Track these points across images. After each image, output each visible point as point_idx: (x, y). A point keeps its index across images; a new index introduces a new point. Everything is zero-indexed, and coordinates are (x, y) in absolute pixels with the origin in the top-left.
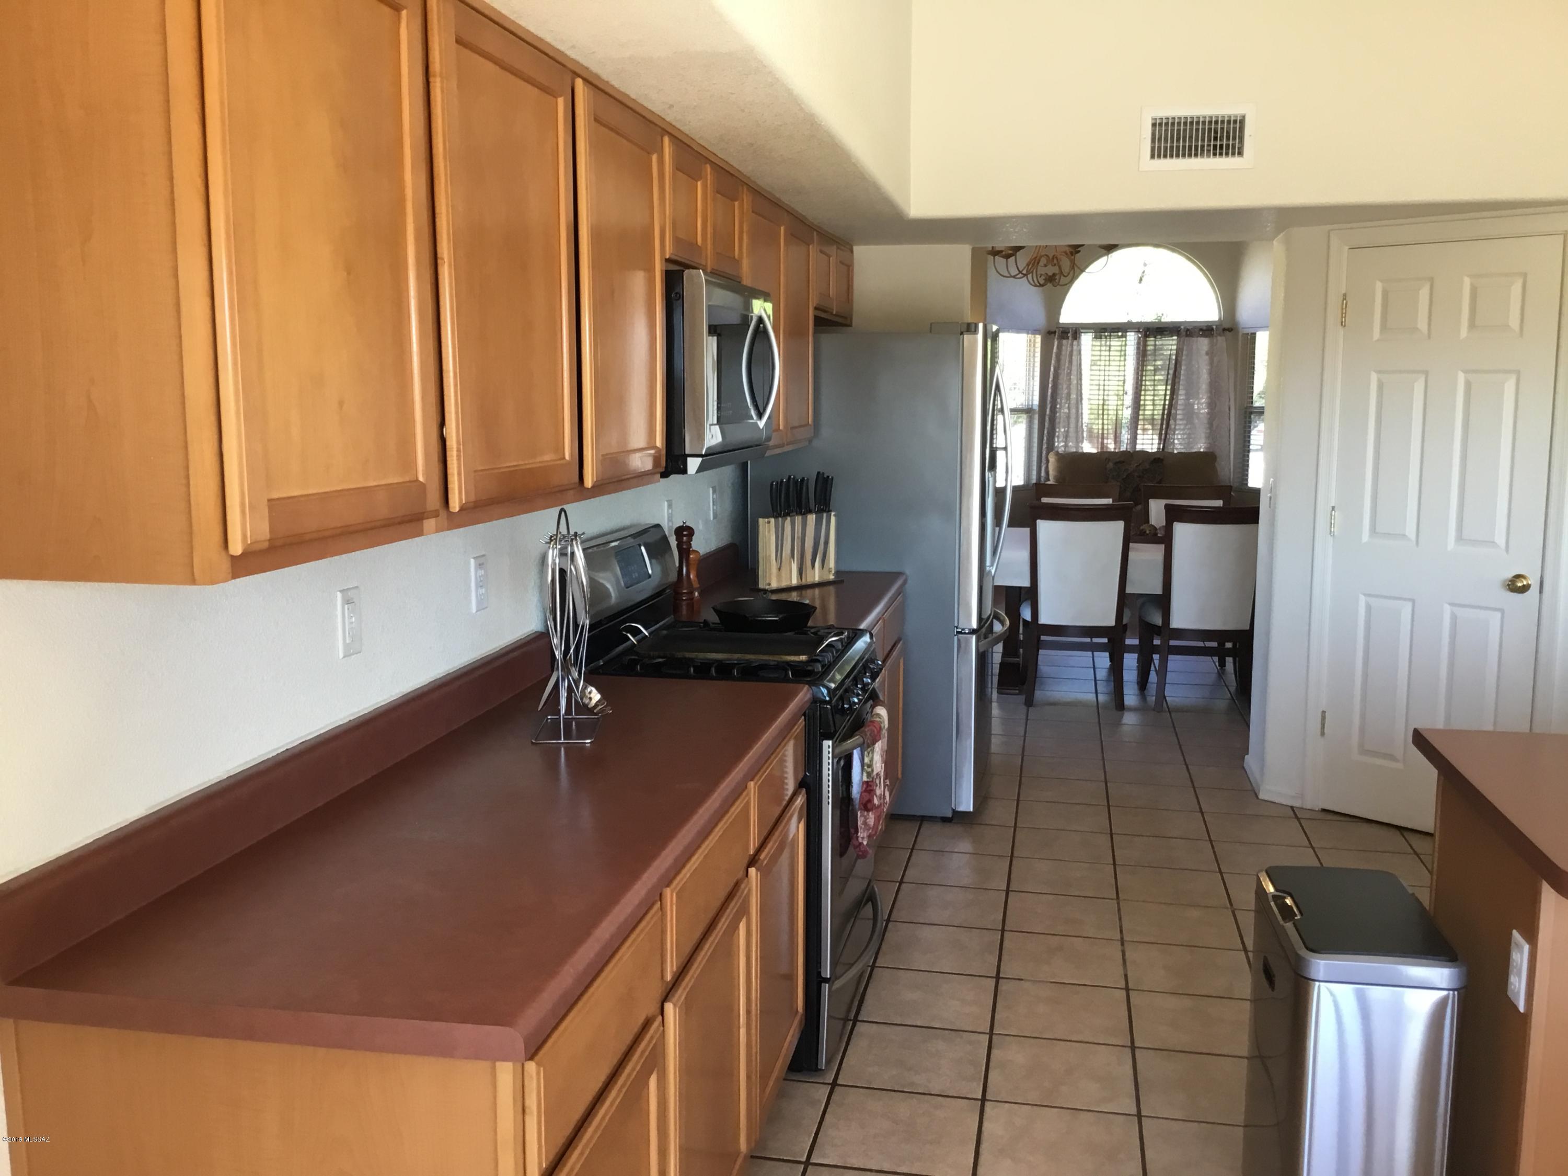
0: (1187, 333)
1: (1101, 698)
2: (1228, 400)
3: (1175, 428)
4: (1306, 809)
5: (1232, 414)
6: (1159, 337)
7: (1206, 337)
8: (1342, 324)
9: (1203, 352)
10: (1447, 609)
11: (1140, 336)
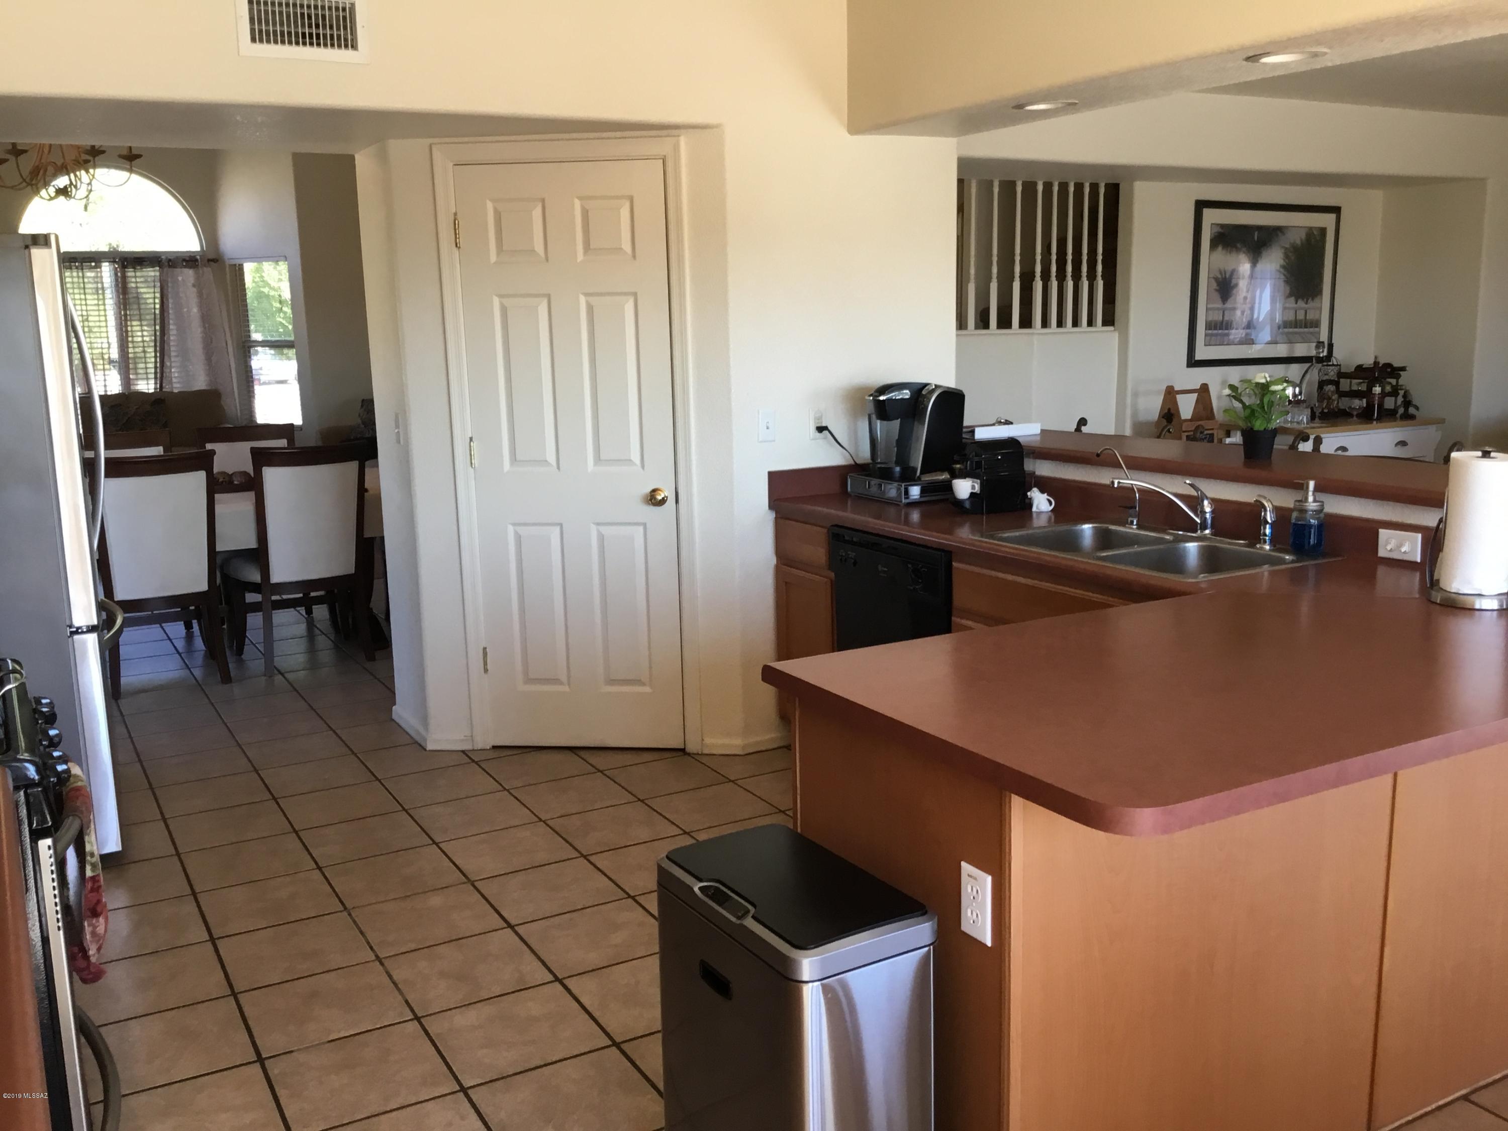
0: (169, 263)
1: (197, 673)
2: (223, 334)
3: (171, 365)
4: (477, 750)
5: (230, 349)
6: (139, 267)
7: (191, 268)
8: (456, 246)
9: (190, 284)
10: (594, 529)
11: (117, 266)
